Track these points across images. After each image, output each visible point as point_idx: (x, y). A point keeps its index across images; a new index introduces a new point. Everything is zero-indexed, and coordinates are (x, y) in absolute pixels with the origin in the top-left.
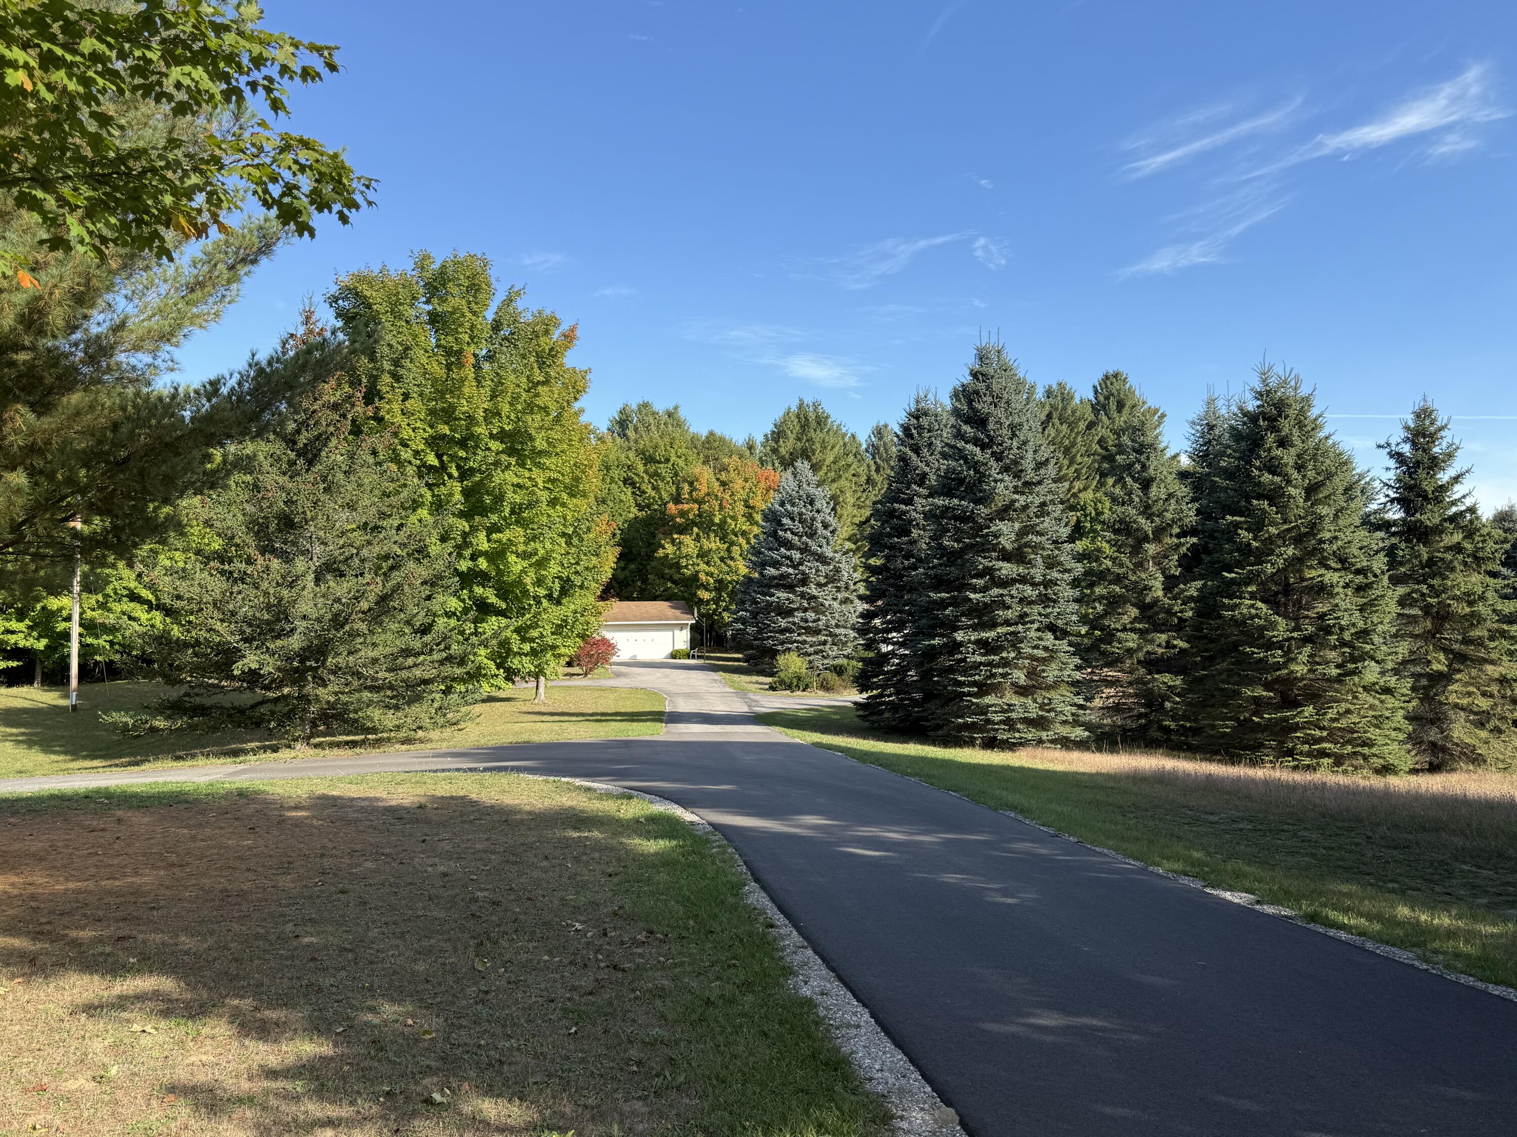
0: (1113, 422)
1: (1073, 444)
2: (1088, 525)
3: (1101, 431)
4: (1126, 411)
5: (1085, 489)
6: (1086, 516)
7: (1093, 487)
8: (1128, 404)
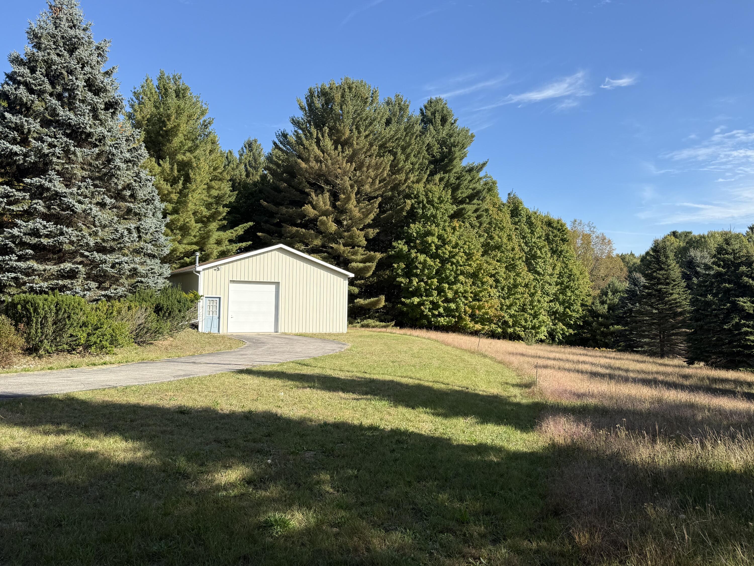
0: (439, 133)
1: (409, 145)
2: (420, 211)
3: (429, 139)
4: (447, 126)
5: (418, 181)
6: (419, 203)
7: (424, 180)
8: (451, 120)
